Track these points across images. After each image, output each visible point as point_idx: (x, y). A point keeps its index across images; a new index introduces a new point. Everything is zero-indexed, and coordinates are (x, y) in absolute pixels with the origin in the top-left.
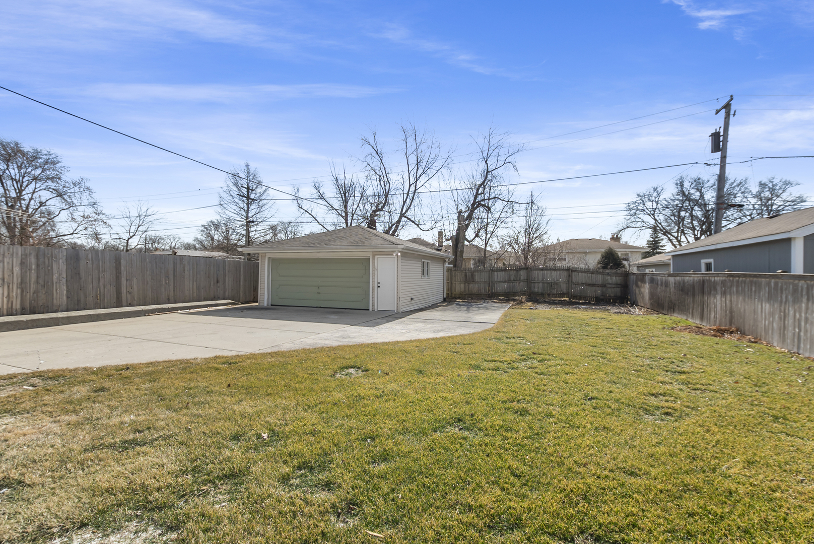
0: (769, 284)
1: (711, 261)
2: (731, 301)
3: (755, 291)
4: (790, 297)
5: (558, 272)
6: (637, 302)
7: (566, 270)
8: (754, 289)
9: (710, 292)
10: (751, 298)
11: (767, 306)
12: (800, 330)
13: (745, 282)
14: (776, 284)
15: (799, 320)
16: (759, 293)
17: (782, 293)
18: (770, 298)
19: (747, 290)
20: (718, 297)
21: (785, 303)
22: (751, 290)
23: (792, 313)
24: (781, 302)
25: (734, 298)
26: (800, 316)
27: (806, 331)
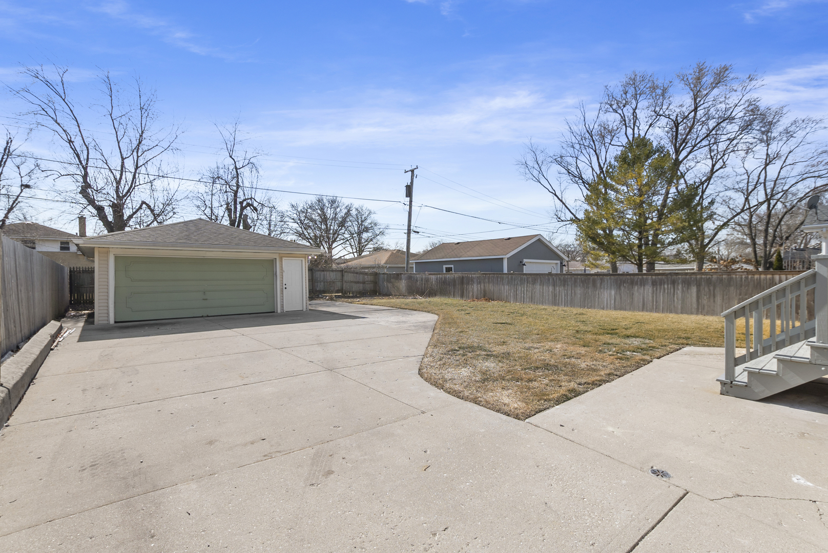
0: (508, 278)
1: (452, 266)
2: (484, 286)
3: (500, 281)
4: (519, 282)
5: (335, 273)
6: (391, 293)
7: (340, 271)
8: (499, 280)
9: (469, 282)
10: (498, 284)
11: (507, 287)
12: (524, 295)
13: (494, 277)
14: (512, 278)
15: (524, 291)
16: (503, 281)
17: (515, 281)
18: (508, 283)
19: (495, 280)
20: (475, 285)
21: (517, 285)
22: (498, 280)
23: (520, 288)
24: (515, 284)
25: (487, 285)
26: (524, 289)
27: (527, 295)
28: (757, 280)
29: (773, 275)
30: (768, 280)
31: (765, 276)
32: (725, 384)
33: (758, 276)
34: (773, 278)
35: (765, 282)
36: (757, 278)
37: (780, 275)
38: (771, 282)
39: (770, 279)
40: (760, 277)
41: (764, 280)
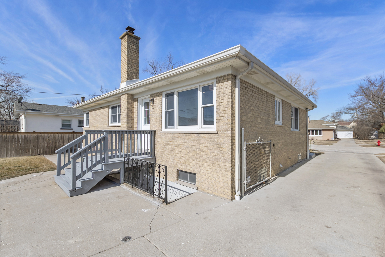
28: (4, 137)
29: (14, 134)
30: (11, 137)
31: (9, 135)
32: (72, 191)
33: (5, 135)
34: (14, 136)
35: (9, 138)
36: (5, 136)
37: (17, 134)
38: (13, 138)
39: (12, 136)
40: (6, 136)
41: (9, 137)
